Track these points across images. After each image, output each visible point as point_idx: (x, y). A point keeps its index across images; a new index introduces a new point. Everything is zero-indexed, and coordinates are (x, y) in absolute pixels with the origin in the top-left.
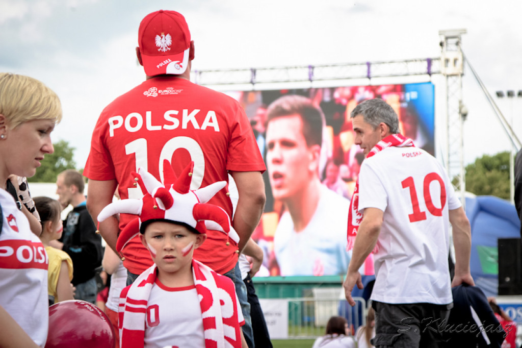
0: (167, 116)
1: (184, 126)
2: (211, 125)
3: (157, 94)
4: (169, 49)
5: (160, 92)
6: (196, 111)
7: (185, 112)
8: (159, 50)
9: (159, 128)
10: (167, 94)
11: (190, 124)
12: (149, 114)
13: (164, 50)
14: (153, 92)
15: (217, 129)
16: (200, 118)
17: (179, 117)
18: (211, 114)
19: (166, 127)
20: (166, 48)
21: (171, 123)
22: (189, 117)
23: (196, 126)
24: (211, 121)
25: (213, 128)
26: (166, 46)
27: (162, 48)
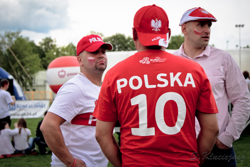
0: (159, 77)
1: (172, 85)
2: (189, 83)
3: (149, 62)
4: (160, 30)
5: (151, 60)
6: (179, 74)
7: (171, 74)
8: (153, 30)
9: (154, 86)
10: (157, 62)
11: (176, 83)
12: (146, 77)
13: (156, 30)
14: (146, 61)
15: (194, 86)
16: (182, 79)
17: (168, 78)
18: (189, 75)
19: (159, 85)
20: (158, 29)
21: (163, 83)
22: (175, 78)
23: (180, 84)
24: (189, 80)
25: (191, 85)
26: (158, 28)
27: (155, 29)
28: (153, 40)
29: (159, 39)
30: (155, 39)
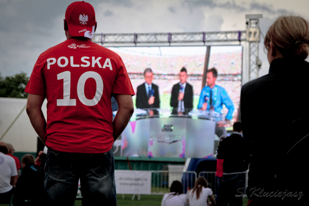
0: (83, 59)
1: (93, 66)
2: (108, 66)
3: (76, 48)
4: (86, 23)
5: (78, 46)
6: (99, 58)
7: (93, 58)
8: (80, 23)
9: (78, 66)
10: (82, 48)
11: (96, 64)
12: (72, 58)
13: (83, 23)
14: (73, 46)
15: (111, 69)
16: (102, 62)
17: (90, 60)
18: (108, 60)
19: (82, 65)
20: (84, 22)
21: (85, 64)
22: (96, 61)
23: (100, 66)
24: (108, 64)
25: (109, 68)
26: (85, 21)
27: (82, 22)
28: (79, 32)
29: (85, 31)
30: (81, 31)
